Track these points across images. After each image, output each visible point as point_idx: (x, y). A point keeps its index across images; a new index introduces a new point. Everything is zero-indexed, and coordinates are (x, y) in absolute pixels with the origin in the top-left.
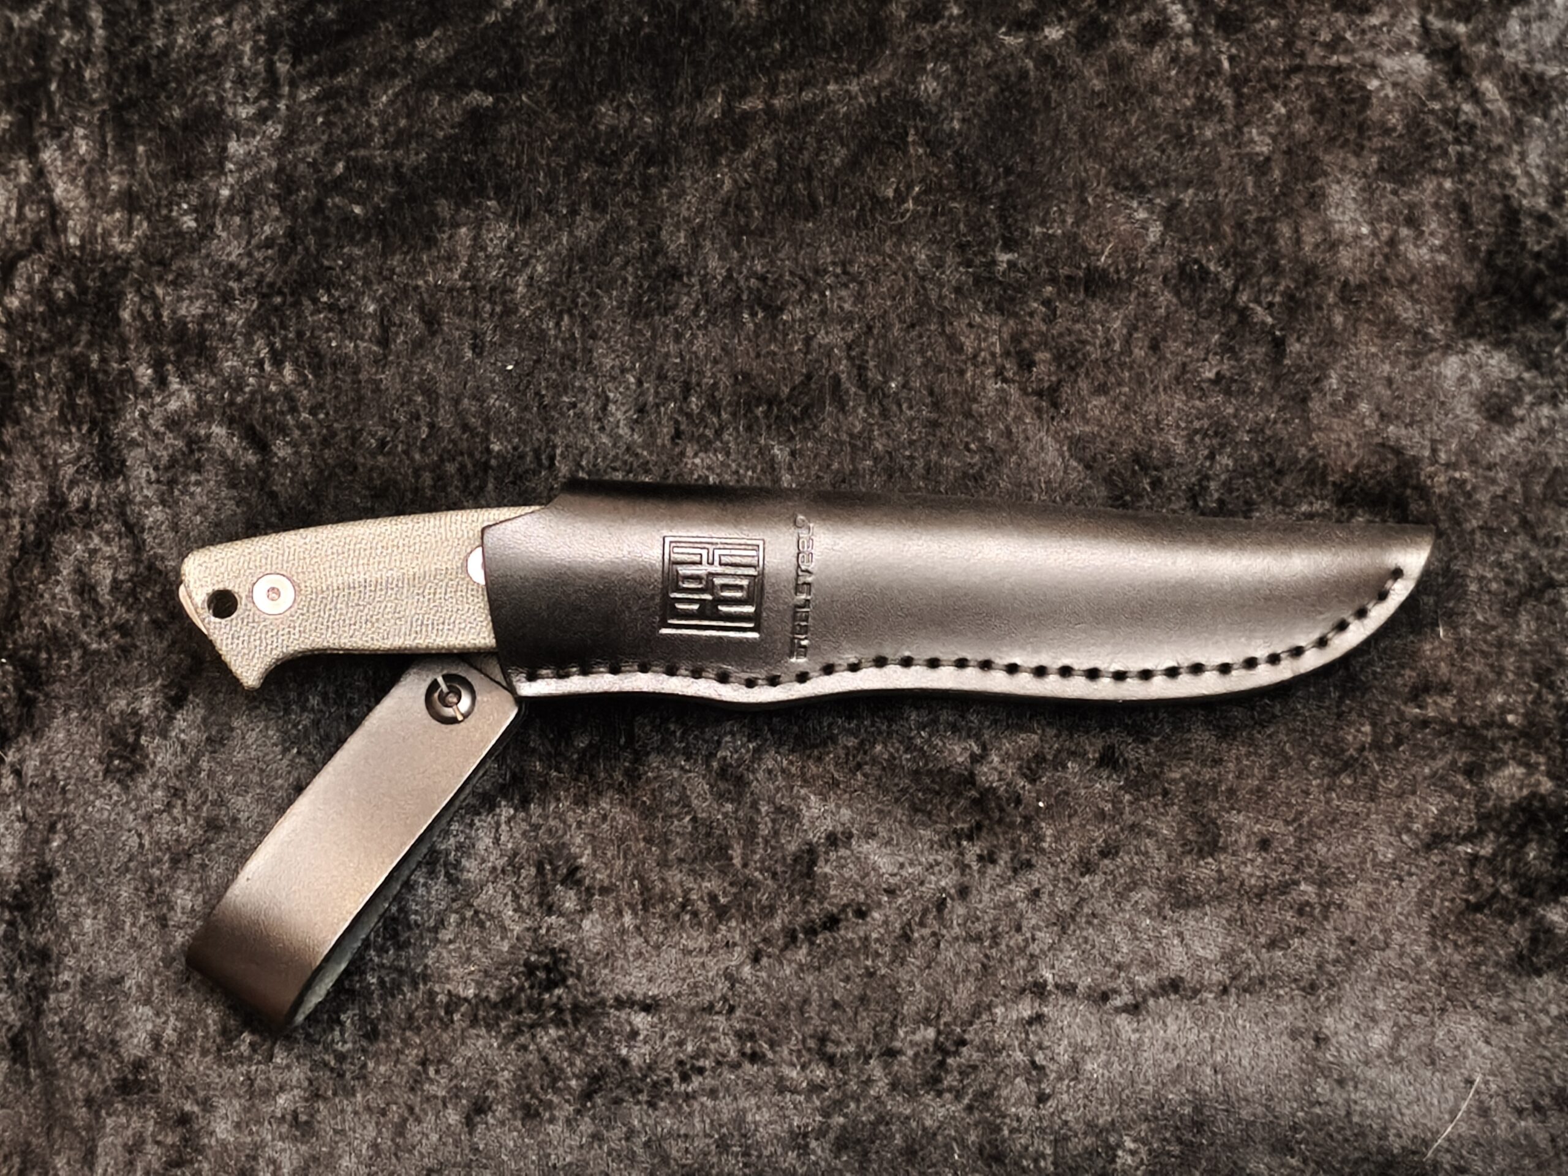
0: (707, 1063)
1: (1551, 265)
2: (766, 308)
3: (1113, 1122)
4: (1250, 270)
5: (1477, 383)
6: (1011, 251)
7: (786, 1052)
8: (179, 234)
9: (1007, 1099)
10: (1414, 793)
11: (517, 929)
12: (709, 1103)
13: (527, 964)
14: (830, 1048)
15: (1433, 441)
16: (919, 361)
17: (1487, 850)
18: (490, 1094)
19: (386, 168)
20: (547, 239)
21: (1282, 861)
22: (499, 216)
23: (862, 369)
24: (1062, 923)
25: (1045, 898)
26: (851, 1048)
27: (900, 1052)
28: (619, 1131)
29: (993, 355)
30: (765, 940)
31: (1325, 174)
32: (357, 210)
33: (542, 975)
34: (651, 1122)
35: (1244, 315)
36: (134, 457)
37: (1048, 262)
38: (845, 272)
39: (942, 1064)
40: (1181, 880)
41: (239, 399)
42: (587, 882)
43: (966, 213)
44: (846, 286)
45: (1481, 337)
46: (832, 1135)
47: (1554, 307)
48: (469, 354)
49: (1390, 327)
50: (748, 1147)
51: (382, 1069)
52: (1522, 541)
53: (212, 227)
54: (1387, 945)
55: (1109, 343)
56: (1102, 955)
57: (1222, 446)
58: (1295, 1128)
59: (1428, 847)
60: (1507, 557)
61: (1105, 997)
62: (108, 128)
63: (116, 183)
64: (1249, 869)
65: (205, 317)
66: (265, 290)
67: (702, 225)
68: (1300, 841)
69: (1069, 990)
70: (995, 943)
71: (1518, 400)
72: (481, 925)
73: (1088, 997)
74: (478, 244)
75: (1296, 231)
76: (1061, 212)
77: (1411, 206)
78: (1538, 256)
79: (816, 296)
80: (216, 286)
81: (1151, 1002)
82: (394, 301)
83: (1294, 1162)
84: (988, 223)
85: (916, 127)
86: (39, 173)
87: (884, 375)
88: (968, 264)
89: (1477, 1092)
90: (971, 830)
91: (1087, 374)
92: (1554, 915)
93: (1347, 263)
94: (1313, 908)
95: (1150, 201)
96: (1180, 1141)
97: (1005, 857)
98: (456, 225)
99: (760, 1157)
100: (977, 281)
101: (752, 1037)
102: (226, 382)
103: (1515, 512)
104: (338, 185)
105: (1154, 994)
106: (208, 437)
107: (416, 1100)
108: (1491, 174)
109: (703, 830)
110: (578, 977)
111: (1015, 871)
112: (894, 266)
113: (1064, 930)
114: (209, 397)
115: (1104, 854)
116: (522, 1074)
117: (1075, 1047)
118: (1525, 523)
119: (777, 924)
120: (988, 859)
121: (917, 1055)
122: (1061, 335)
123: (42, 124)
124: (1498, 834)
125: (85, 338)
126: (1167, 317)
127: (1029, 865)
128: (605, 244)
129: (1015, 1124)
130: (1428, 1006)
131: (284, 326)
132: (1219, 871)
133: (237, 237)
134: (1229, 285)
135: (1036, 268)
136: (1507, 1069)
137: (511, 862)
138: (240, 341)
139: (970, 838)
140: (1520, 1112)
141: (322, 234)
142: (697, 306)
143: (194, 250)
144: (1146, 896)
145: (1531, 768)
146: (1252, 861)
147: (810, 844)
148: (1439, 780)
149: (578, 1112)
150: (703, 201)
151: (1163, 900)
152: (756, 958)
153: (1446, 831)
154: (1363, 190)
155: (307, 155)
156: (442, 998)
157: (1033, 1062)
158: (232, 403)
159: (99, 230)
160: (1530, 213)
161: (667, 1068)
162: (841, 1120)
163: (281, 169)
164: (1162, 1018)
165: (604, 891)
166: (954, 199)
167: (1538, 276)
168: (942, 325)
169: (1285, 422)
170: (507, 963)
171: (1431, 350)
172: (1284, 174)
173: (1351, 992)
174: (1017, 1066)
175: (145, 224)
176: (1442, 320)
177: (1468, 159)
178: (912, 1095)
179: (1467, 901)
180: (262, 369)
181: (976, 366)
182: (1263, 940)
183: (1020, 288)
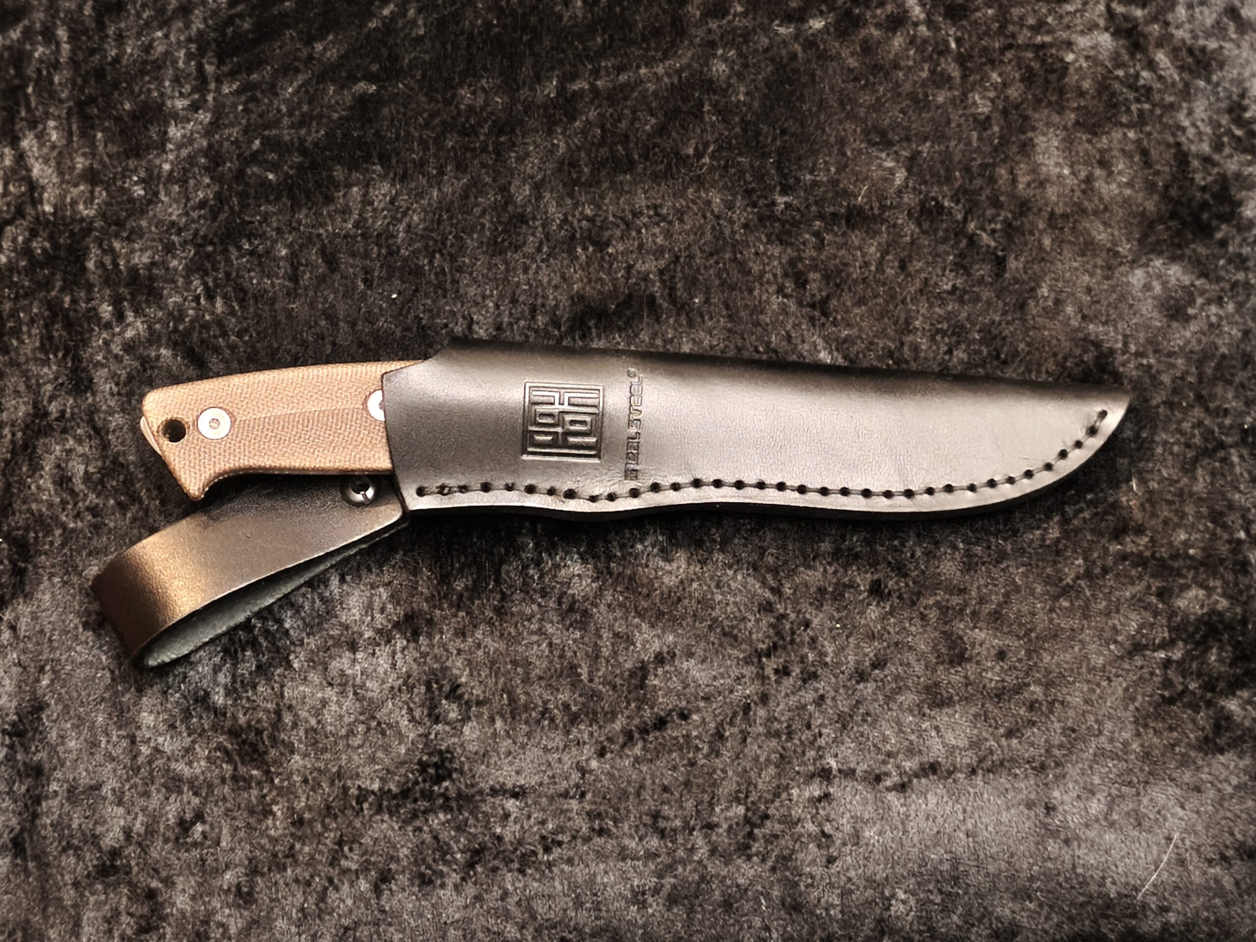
0: (565, 838)
1: (1214, 196)
2: (595, 243)
3: (887, 879)
4: (976, 204)
5: (1158, 288)
6: (787, 194)
7: (626, 828)
8: (131, 200)
9: (803, 861)
10: (1118, 611)
11: (412, 735)
12: (566, 868)
13: (420, 762)
14: (662, 824)
15: (1125, 336)
16: (717, 282)
17: (1177, 654)
18: (393, 866)
19: (292, 144)
20: (421, 195)
21: (1015, 668)
22: (383, 177)
23: (673, 289)
24: (843, 722)
25: (829, 702)
26: (678, 823)
27: (717, 825)
28: (496, 892)
29: (775, 275)
30: (610, 739)
31: (1034, 129)
32: (271, 176)
33: (431, 771)
34: (521, 885)
35: (972, 240)
36: (100, 376)
37: (816, 203)
38: (657, 214)
39: (750, 835)
40: (937, 685)
41: (181, 327)
42: (466, 697)
43: (751, 166)
44: (658, 224)
45: (1160, 253)
46: (664, 893)
47: (1218, 228)
48: (362, 286)
49: (1088, 247)
50: (599, 903)
51: (307, 849)
52: (1198, 412)
53: (156, 194)
54: (1100, 732)
55: (866, 264)
56: (875, 746)
57: (958, 343)
58: (1032, 879)
59: (1131, 654)
60: (1186, 426)
61: (878, 779)
62: (74, 119)
63: (81, 163)
64: (990, 675)
65: (153, 264)
66: (199, 241)
67: (543, 180)
68: (1029, 653)
69: (849, 774)
70: (790, 738)
71: (1192, 302)
72: (383, 733)
73: (864, 779)
74: (366, 201)
75: (1011, 173)
76: (826, 163)
77: (1102, 151)
78: (1204, 189)
79: (634, 234)
80: (161, 240)
81: (915, 781)
82: (301, 246)
83: (1031, 906)
84: (768, 173)
85: (710, 100)
86: (20, 157)
87: (689, 293)
88: (754, 205)
89: (1176, 847)
90: (769, 649)
91: (850, 290)
92: (1232, 705)
93: (1054, 198)
94: (1041, 704)
95: (896, 153)
96: (940, 891)
97: (796, 670)
98: (349, 186)
99: (607, 911)
100: (761, 219)
101: (599, 815)
102: (170, 314)
103: (1191, 390)
104: (255, 158)
105: (917, 776)
106: (158, 357)
107: (334, 872)
108: (1166, 126)
109: (556, 653)
110: (461, 772)
111: (805, 681)
112: (695, 208)
113: (844, 727)
114: (158, 326)
115: (874, 666)
116: (419, 850)
117: (856, 819)
118: (1199, 397)
119: (617, 726)
120: (783, 672)
121: (730, 827)
122: (829, 258)
123: (22, 119)
124: (1186, 642)
125: (59, 284)
126: (912, 242)
127: (814, 676)
128: (466, 197)
129: (809, 881)
130: (1135, 780)
131: (216, 270)
132: (966, 677)
133: (176, 201)
134: (960, 217)
135: (807, 207)
136: (1199, 828)
137: (405, 683)
138: (181, 281)
139: (768, 656)
140: (1210, 862)
141: (243, 196)
142: (541, 243)
143: (143, 212)
144: (908, 698)
145: (1210, 591)
146: (992, 668)
147: (643, 662)
148: (1138, 603)
149: (463, 879)
150: (543, 161)
151: (922, 701)
152: (601, 753)
153: (1144, 641)
154: (1064, 140)
155: (230, 135)
156: (354, 791)
157: (823, 832)
158: (176, 330)
159: (68, 200)
160: (1197, 156)
161: (533, 843)
162: (672, 880)
163: (210, 146)
164: (924, 794)
165: (479, 703)
166: (740, 155)
167: (1204, 205)
168: (735, 254)
169: (1008, 323)
170: (403, 763)
171: (1121, 264)
172: (1002, 128)
173: (1072, 771)
174: (810, 835)
175: (104, 194)
176: (1128, 240)
177: (1147, 114)
178: (727, 860)
179: (1162, 696)
180: (198, 303)
181: (761, 285)
182: (1002, 731)
183: (795, 224)
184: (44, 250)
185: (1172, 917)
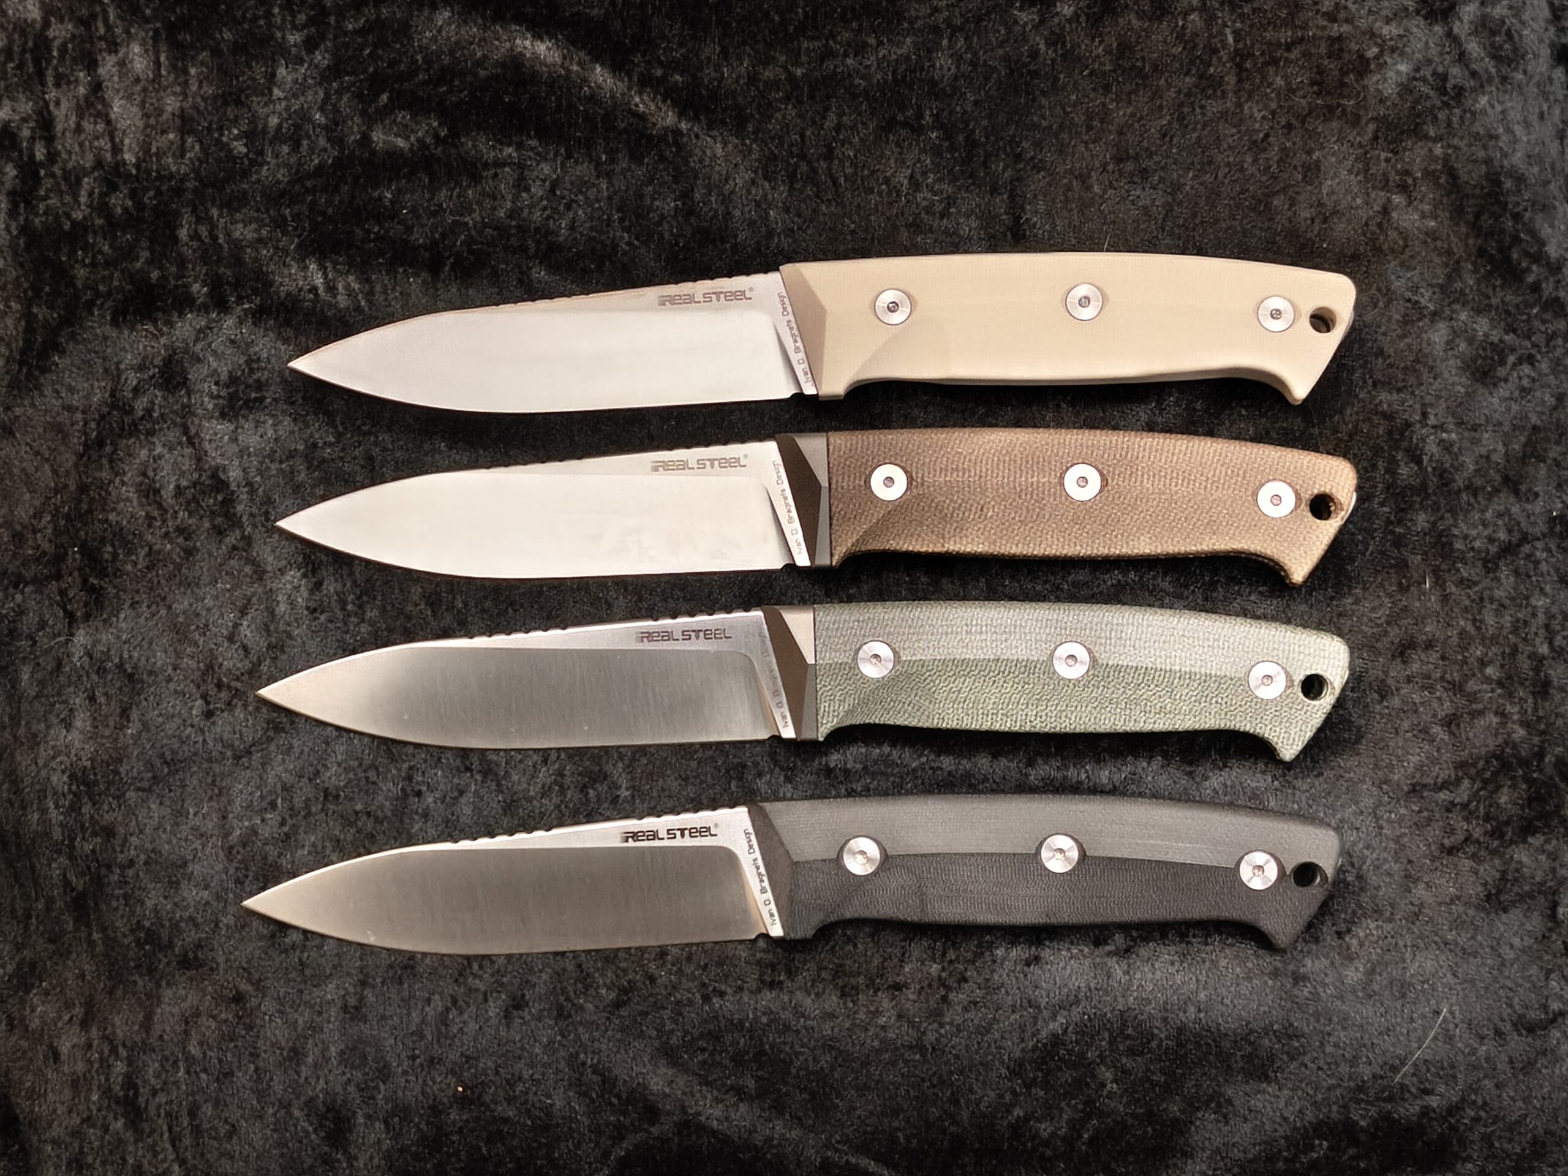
5: (1463, 347)
8: (230, 158)
15: (1423, 405)
17: (1462, 796)
31: (1322, 146)
45: (1466, 304)
47: (1529, 270)
52: (1504, 498)
53: (261, 153)
60: (1489, 515)
62: (163, 48)
63: (171, 104)
65: (259, 241)
71: (1501, 361)
77: (1403, 174)
80: (268, 211)
86: (97, 87)
89: (1446, 1022)
92: (1522, 856)
102: (281, 304)
103: (1497, 471)
108: (1476, 137)
118: (1506, 479)
123: (100, 38)
124: (1473, 781)
125: (145, 254)
131: (337, 252)
133: (285, 164)
136: (1472, 999)
138: (294, 265)
140: (1482, 1038)
141: (369, 165)
143: (245, 174)
154: (1358, 160)
155: (352, 85)
159: (154, 149)
160: (1510, 174)
163: (327, 97)
171: (1421, 318)
175: (197, 147)
179: (1442, 845)
184: (126, 210)
185: (1434, 1101)
